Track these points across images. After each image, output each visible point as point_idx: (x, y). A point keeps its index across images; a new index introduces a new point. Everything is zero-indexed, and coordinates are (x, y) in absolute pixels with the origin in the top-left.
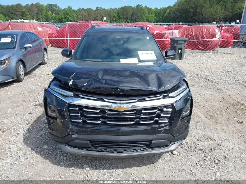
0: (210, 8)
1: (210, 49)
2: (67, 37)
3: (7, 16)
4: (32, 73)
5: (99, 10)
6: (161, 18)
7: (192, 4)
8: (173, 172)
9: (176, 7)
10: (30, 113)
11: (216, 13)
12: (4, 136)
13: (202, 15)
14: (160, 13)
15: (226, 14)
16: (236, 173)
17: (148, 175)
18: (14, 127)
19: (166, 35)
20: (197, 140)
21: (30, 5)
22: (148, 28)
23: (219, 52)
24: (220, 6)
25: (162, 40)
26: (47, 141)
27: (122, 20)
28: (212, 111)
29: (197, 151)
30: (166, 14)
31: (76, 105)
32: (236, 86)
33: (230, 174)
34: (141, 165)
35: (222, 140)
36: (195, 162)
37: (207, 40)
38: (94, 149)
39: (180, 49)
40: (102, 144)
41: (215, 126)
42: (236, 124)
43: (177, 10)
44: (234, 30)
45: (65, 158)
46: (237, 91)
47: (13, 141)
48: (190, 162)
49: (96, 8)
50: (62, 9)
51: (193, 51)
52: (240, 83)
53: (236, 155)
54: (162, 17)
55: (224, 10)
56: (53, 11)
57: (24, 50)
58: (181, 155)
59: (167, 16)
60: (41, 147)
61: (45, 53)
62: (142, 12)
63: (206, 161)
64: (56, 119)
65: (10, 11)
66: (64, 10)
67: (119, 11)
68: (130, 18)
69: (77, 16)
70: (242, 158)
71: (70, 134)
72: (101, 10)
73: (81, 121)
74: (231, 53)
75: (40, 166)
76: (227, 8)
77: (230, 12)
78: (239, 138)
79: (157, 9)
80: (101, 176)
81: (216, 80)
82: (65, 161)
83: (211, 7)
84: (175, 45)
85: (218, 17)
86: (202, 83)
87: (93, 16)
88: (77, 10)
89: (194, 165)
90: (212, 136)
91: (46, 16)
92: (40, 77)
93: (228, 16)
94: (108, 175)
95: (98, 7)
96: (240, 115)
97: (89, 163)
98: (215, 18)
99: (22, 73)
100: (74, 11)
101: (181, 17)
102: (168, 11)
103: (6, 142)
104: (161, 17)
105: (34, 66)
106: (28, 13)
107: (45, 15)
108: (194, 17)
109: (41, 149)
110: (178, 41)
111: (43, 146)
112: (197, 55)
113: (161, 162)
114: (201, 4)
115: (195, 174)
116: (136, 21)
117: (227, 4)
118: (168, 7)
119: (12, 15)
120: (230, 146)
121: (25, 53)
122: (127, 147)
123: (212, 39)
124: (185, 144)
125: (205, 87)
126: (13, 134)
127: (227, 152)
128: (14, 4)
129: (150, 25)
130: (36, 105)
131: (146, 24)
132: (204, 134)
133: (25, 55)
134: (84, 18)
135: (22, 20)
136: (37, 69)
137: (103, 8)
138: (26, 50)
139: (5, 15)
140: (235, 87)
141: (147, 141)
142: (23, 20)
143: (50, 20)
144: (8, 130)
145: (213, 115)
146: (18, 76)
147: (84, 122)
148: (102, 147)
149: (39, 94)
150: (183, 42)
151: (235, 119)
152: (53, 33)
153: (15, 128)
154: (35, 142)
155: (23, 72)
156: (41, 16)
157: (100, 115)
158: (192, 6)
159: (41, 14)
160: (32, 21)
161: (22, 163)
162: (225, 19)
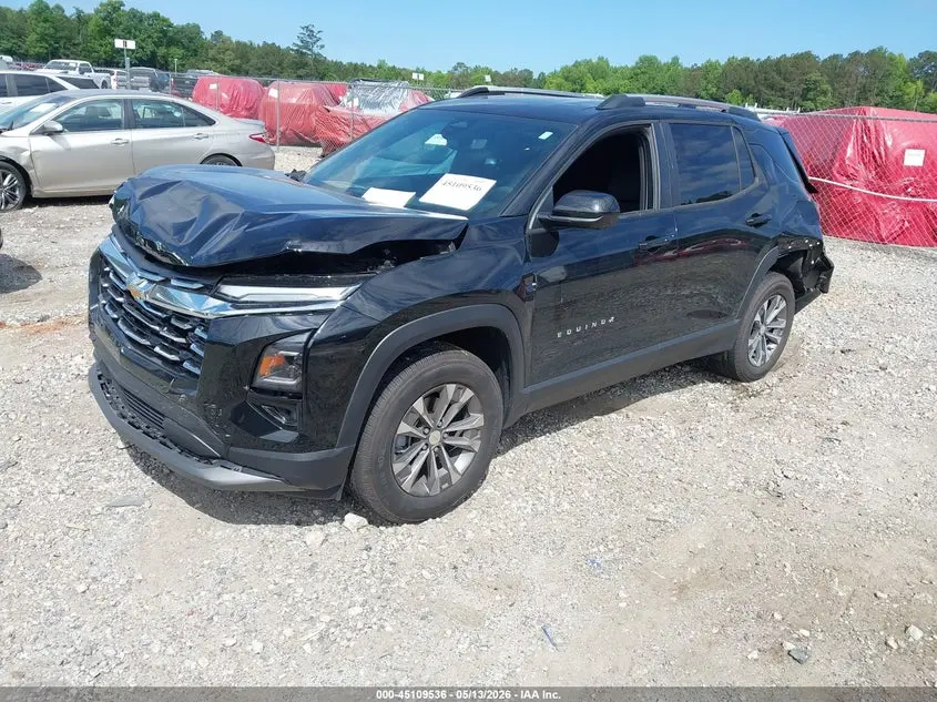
3: (751, 95)
21: (845, 56)
56: (931, 81)
106: (827, 87)
107: (891, 98)
119: (768, 94)
128: (789, 55)
159: (876, 91)
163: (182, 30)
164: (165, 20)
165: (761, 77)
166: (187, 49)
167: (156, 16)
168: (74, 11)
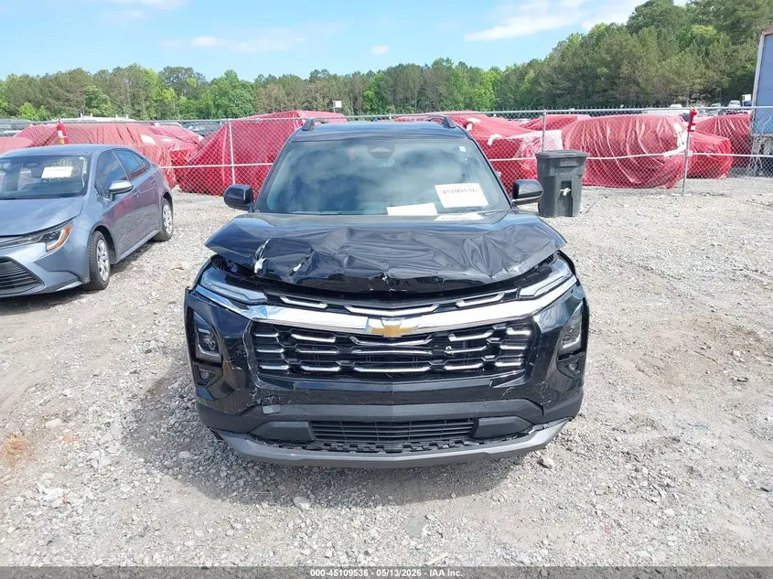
0: (659, 61)
1: (661, 184)
2: (229, 160)
3: (42, 106)
4: (130, 266)
5: (319, 79)
6: (513, 97)
7: (603, 52)
8: (544, 510)
9: (556, 63)
10: (135, 372)
11: (679, 75)
12: (67, 430)
13: (638, 84)
14: (506, 82)
15: (712, 77)
16: (720, 507)
17: (473, 519)
18: (94, 407)
19: (523, 147)
20: (614, 429)
21: (110, 71)
22: (469, 127)
23: (688, 193)
24: (692, 53)
25: (511, 161)
26: (188, 440)
27: (392, 107)
28: (658, 354)
29: (611, 457)
30: (525, 86)
31: (274, 325)
32: (736, 284)
33: (704, 512)
34: (454, 496)
35: (683, 428)
36: (604, 484)
37: (648, 157)
38: (322, 446)
39: (568, 184)
40: (345, 429)
41: (664, 392)
42: (729, 386)
43: (560, 70)
44: (733, 126)
45: (241, 482)
46: (734, 299)
47: (94, 443)
48: (590, 485)
49: (312, 74)
50: (209, 80)
51: (608, 191)
52: (746, 276)
53: (723, 463)
54: (514, 93)
55: (703, 66)
56: (180, 88)
57: (109, 197)
58: (567, 468)
59: (529, 92)
60: (174, 454)
61: (167, 207)
62: (453, 82)
63: (635, 482)
64: (219, 365)
65: (51, 92)
66: (212, 82)
67: (381, 79)
68: (414, 102)
69: (252, 98)
70: (739, 472)
71: (257, 405)
72: (324, 78)
73: (287, 367)
74: (725, 192)
75: (175, 501)
76: (712, 61)
77: (723, 72)
78: (734, 422)
79: (495, 69)
80: (342, 524)
81: (675, 269)
82: (241, 490)
83: (664, 60)
84: (552, 172)
85: (688, 89)
86: (633, 279)
87: (304, 100)
88: (253, 82)
89: (601, 492)
90: (657, 418)
91: (161, 102)
92: (154, 277)
93: (719, 83)
94: (362, 518)
95: (316, 71)
96: (740, 361)
97: (309, 492)
98: (677, 92)
99: (104, 264)
100: (244, 85)
101: (571, 91)
102: (532, 74)
103: (77, 444)
104: (509, 95)
105: (136, 247)
106: (105, 96)
107: (156, 101)
108: (613, 89)
109: (175, 459)
110: (559, 160)
111: (177, 453)
112: (621, 201)
113: (510, 485)
114: (631, 51)
115: (604, 514)
116: (434, 109)
117: (710, 47)
118: (530, 64)
119: (57, 105)
120: (707, 441)
121: (111, 206)
122: (411, 438)
123: (666, 155)
124: (578, 439)
125: (643, 290)
126: (94, 425)
127: (699, 457)
128: (63, 72)
129: (474, 118)
130: (149, 351)
131: (463, 117)
132: (633, 413)
133: (111, 215)
134: (274, 106)
135: (91, 118)
136: (145, 254)
137: (332, 73)
138: (114, 199)
139: (37, 105)
140: (731, 286)
141: (465, 420)
142: (94, 116)
143: (173, 115)
144: (79, 416)
145: (662, 365)
146: (94, 273)
147: (295, 370)
148: (343, 438)
149: (157, 322)
150: (574, 163)
151: (725, 372)
152: (184, 153)
153: (98, 409)
154: (156, 444)
155: (107, 263)
156: (144, 105)
157: (336, 349)
158: (604, 59)
159: (143, 97)
160: (118, 119)
161: (125, 496)
162: (710, 93)
165: (47, 90)
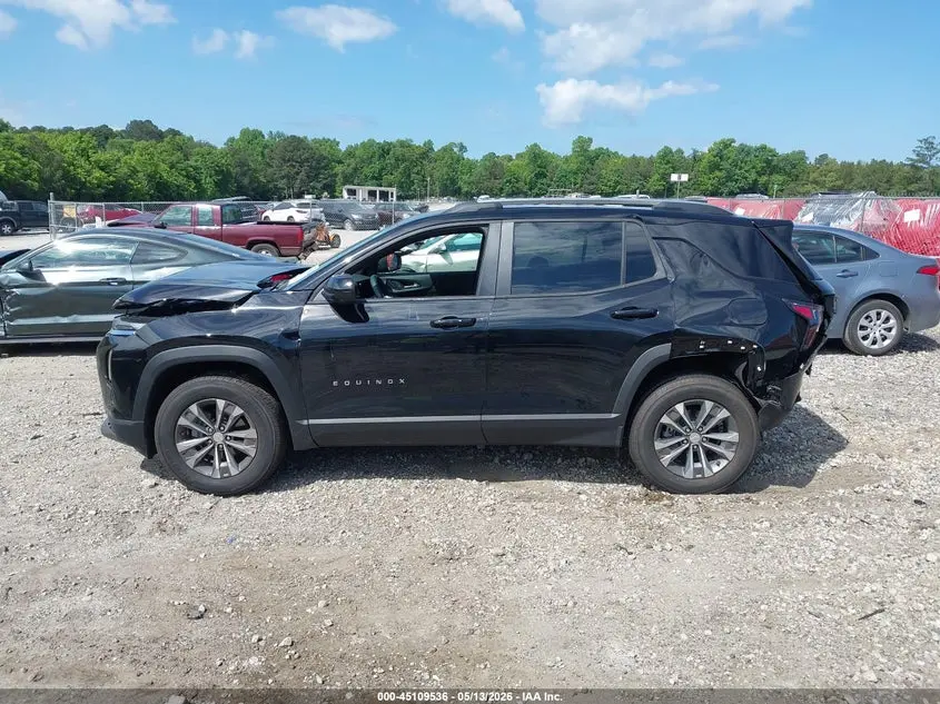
163: (786, 158)
164: (771, 151)
166: (789, 175)
167: (763, 148)
168: (691, 152)
